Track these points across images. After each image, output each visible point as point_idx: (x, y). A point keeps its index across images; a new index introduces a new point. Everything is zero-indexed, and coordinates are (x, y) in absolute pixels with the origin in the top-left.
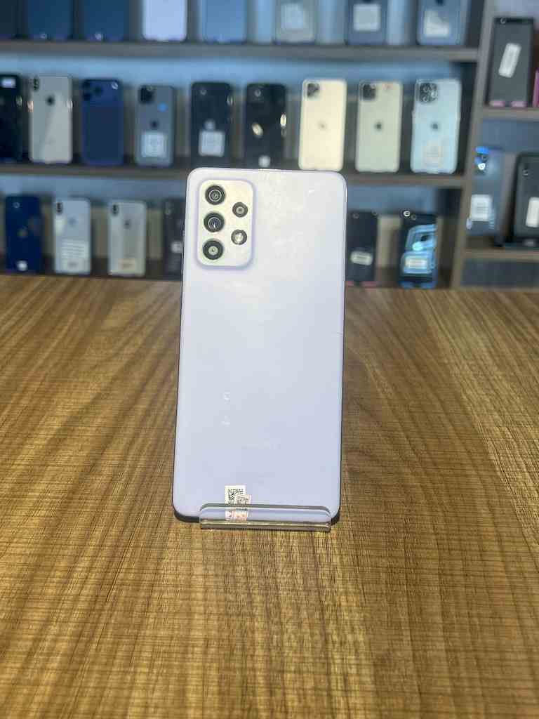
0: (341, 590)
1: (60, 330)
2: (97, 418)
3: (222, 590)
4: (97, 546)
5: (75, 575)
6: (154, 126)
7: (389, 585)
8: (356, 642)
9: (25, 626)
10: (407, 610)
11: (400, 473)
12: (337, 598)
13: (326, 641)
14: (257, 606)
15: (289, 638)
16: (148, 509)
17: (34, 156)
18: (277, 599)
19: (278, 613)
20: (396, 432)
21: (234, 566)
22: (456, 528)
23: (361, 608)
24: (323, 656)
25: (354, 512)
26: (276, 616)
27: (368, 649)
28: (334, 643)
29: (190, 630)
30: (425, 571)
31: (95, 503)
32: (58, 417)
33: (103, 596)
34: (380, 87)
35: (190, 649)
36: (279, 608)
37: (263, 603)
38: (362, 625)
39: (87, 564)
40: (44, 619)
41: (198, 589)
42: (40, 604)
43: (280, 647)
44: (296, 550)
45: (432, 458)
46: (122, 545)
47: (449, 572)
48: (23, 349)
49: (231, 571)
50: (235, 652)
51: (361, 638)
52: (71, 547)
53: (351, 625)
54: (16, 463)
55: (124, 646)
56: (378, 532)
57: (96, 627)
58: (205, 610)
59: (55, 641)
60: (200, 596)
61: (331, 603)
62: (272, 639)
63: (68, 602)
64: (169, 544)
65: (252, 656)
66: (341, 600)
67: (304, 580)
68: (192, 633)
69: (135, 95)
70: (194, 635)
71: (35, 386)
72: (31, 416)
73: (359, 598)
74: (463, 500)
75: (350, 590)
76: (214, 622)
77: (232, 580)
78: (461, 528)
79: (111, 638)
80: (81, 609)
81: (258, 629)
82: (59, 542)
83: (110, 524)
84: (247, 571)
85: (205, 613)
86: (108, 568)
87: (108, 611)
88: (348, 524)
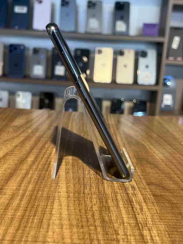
6: (39, 63)
88: (162, 227)
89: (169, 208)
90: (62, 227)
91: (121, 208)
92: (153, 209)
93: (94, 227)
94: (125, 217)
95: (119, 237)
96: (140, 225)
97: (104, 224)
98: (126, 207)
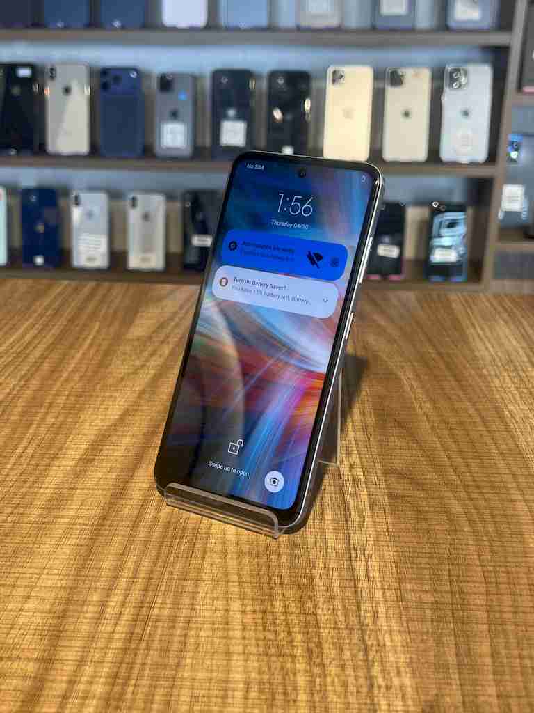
0: (385, 628)
1: (85, 339)
2: (126, 436)
3: (261, 628)
4: (130, 578)
5: (108, 610)
6: (174, 116)
7: (435, 624)
8: (402, 686)
9: (58, 666)
10: (454, 650)
11: (442, 498)
12: (380, 638)
13: (371, 686)
14: (297, 646)
15: (333, 682)
16: (182, 537)
17: (51, 148)
18: (319, 639)
19: (320, 655)
20: (437, 452)
21: (272, 601)
22: (502, 559)
23: (406, 649)
24: (368, 701)
25: (395, 541)
26: (318, 657)
27: (416, 693)
28: (379, 687)
29: (228, 672)
30: (472, 607)
31: (126, 531)
32: (84, 435)
33: (138, 634)
34: (408, 74)
35: (230, 693)
36: (322, 648)
37: (304, 642)
38: (408, 667)
39: (120, 598)
40: (78, 658)
41: (236, 627)
42: (73, 642)
43: (324, 692)
44: (336, 583)
45: (474, 481)
46: (156, 577)
47: (497, 608)
48: (47, 360)
49: (269, 608)
50: (277, 697)
51: (407, 681)
52: (104, 579)
53: (397, 667)
54: (43, 486)
55: (162, 689)
56: (421, 563)
57: (132, 668)
58: (244, 650)
59: (91, 683)
60: (238, 634)
61: (375, 643)
62: (315, 682)
63: (103, 640)
64: (205, 577)
65: (295, 701)
66: (386, 640)
67: (346, 616)
68: (231, 676)
69: (155, 84)
70: (233, 678)
71: (61, 401)
72: (58, 434)
73: (404, 638)
74: (510, 528)
75: (395, 628)
76: (254, 664)
77: (271, 617)
78: (509, 559)
79: (147, 680)
80: (115, 649)
81: (299, 671)
82: (91, 573)
83: (143, 554)
84: (285, 606)
85: (244, 653)
86: (142, 603)
87: (144, 650)
88: (389, 555)
89: (411, 522)
90: (226, 556)
91: (326, 522)
92: (383, 522)
93: (277, 556)
94: (331, 539)
95: (313, 571)
96: (352, 551)
97: (293, 551)
98: (335, 520)
